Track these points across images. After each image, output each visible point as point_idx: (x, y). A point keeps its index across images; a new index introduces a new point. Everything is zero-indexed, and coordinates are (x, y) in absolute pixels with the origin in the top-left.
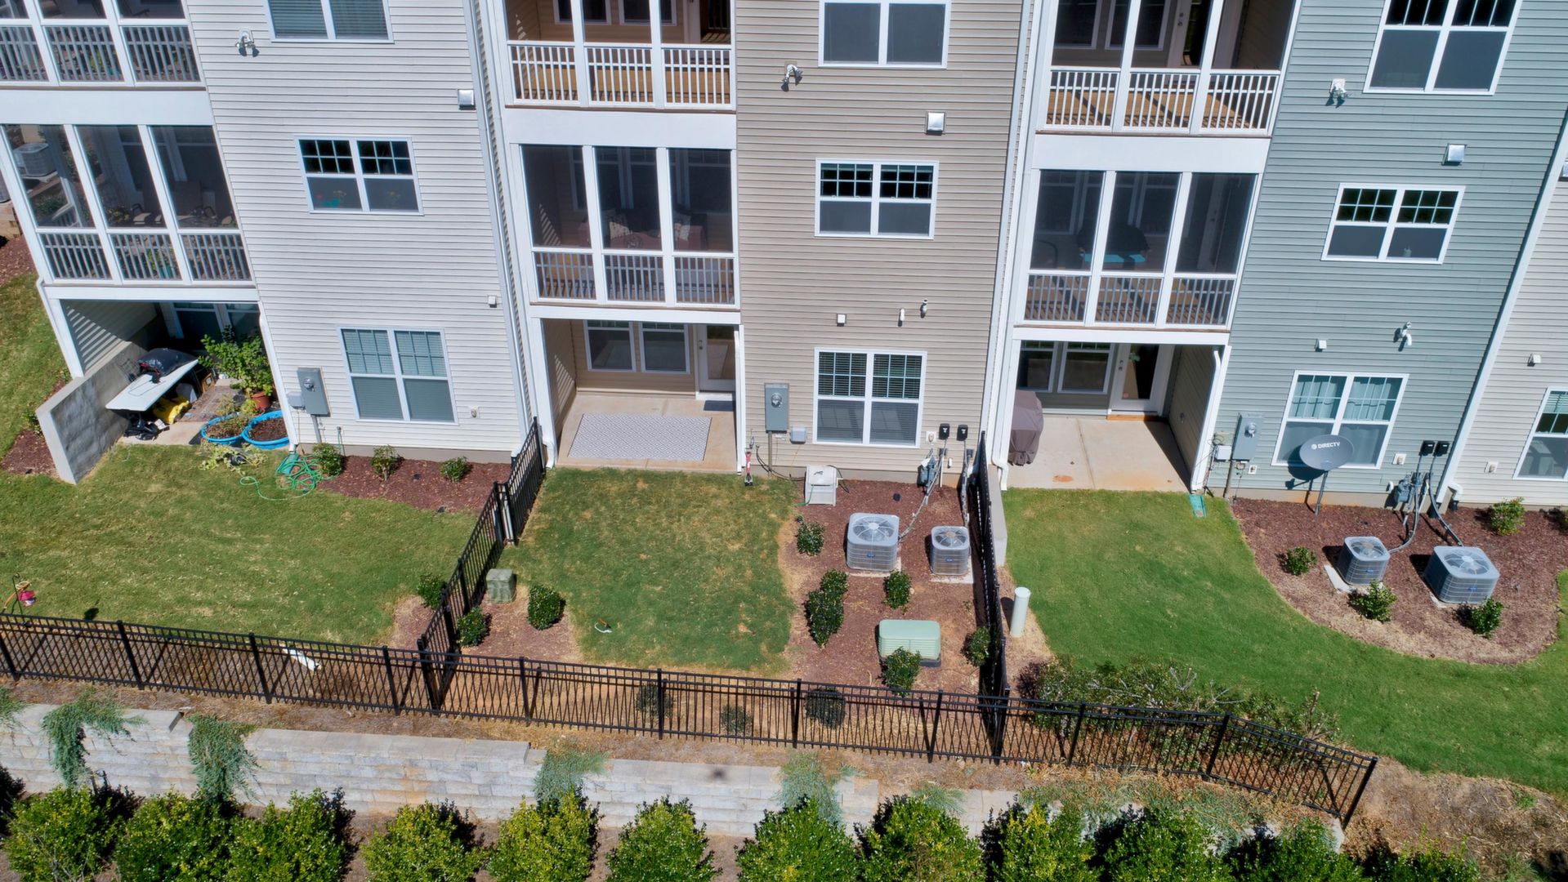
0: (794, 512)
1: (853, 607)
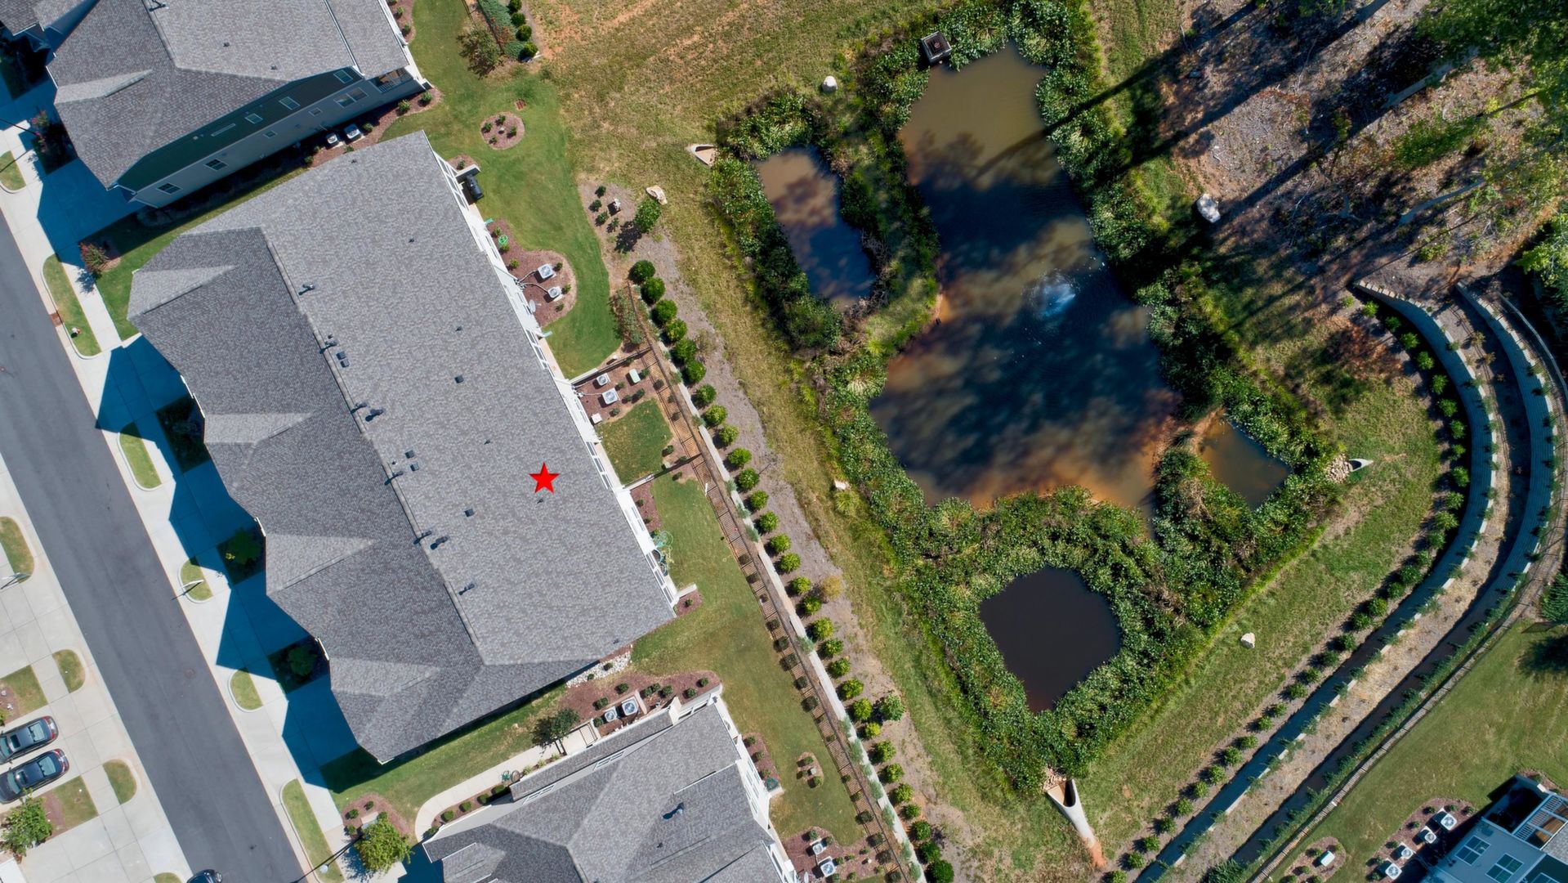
0: (606, 421)
1: (630, 392)
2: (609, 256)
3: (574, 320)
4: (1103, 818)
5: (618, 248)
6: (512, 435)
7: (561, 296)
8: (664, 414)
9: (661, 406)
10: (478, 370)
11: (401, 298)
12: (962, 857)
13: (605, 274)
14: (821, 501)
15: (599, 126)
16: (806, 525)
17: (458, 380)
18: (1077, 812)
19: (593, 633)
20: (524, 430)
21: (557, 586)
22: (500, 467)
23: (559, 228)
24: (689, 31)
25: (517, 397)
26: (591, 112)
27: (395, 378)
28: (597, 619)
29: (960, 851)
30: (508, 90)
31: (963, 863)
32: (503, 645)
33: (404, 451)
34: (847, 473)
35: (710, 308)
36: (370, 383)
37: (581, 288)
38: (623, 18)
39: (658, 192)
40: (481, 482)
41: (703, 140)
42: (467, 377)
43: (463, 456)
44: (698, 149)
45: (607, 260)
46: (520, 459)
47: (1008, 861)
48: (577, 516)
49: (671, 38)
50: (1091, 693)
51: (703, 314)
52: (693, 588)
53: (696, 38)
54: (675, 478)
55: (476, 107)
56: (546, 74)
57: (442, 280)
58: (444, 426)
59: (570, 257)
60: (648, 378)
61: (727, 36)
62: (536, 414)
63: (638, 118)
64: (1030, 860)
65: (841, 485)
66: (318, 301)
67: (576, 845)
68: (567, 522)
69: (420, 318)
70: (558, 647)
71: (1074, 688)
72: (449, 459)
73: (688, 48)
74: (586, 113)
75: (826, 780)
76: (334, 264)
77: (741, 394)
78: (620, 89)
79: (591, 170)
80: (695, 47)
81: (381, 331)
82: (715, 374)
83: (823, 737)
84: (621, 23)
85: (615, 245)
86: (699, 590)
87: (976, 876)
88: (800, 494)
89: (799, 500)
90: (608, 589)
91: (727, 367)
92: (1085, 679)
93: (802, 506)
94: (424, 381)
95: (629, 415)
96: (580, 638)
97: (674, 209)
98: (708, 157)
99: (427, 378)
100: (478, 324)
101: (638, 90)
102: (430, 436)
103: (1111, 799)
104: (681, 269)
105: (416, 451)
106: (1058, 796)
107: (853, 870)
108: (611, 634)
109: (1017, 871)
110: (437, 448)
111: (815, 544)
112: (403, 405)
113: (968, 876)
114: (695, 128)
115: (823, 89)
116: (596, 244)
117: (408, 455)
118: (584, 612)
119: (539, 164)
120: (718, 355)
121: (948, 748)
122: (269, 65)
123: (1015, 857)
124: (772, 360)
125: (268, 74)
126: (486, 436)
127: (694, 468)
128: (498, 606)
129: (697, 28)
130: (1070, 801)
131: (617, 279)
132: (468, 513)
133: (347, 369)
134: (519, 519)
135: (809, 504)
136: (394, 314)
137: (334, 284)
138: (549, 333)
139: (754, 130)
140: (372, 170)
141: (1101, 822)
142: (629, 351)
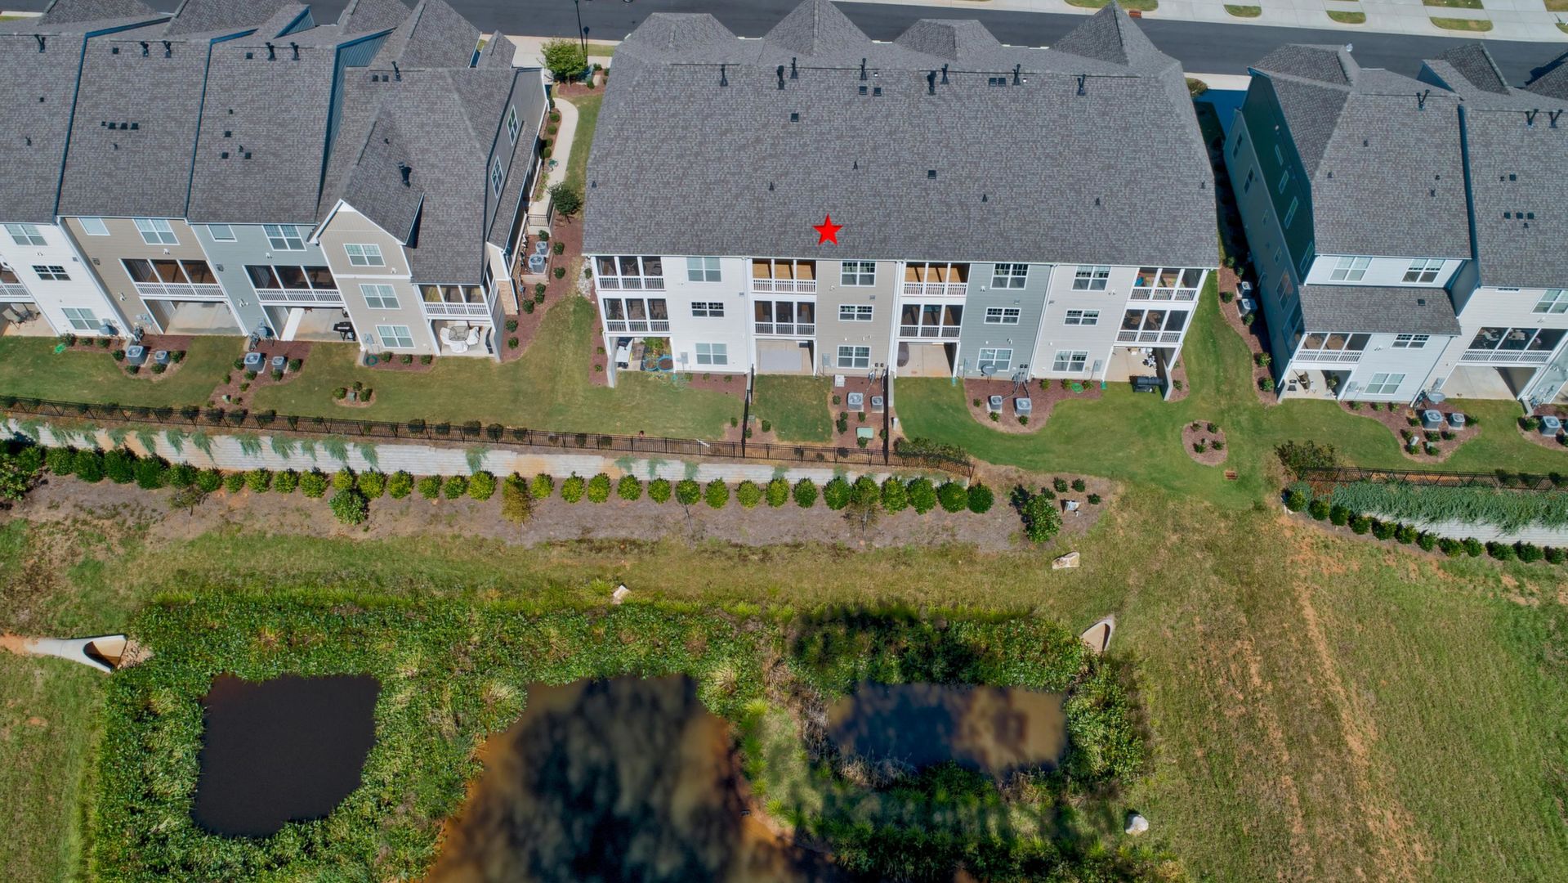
0: (832, 389)
1: (850, 422)
2: (1014, 475)
3: (957, 410)
4: (40, 677)
5: (1020, 489)
6: (852, 193)
7: (989, 410)
8: (809, 444)
9: (819, 445)
10: (934, 196)
11: (1039, 159)
12: (148, 512)
13: (993, 462)
14: (618, 569)
15: (1175, 531)
16: (602, 535)
17: (932, 174)
18: (72, 651)
19: (616, 167)
20: (851, 205)
21: (681, 156)
22: (825, 166)
23: (1069, 440)
24: (1269, 673)
25: (889, 214)
26: (1195, 530)
27: (960, 118)
28: (626, 177)
29: (155, 514)
30: (1253, 468)
31: (143, 509)
32: (655, 83)
33: (883, 88)
34: (628, 605)
35: (901, 558)
36: (964, 94)
37: (990, 433)
38: (1309, 612)
39: (1071, 562)
40: (819, 141)
41: (1116, 640)
42: (931, 183)
43: (853, 137)
44: (1107, 628)
45: (1012, 471)
46: (823, 188)
47: (101, 556)
48: (738, 208)
49: (1267, 655)
50: (179, 754)
51: (901, 545)
52: (611, 383)
53: (1257, 681)
54: (734, 423)
55: (1242, 430)
56: (1259, 508)
57: (1043, 206)
58: (890, 133)
59: (1028, 438)
60: (856, 447)
61: (1249, 720)
62: (862, 225)
63: (1172, 577)
64: (79, 578)
65: (620, 593)
66: (1065, 91)
67: (442, 77)
68: (736, 197)
69: (1010, 168)
70: (622, 129)
71: (201, 738)
72: (857, 123)
73: (1245, 667)
74: (1197, 526)
75: (333, 405)
76: (1098, 120)
77: (788, 539)
78: (1216, 572)
79: (1124, 501)
80: (1245, 677)
81: (1012, 127)
82: (824, 520)
83: (376, 424)
84: (1302, 608)
85: (1025, 488)
86: (606, 388)
87: (119, 513)
88: (640, 546)
89: (633, 543)
90: (649, 202)
91: (827, 540)
92: (198, 758)
93: (624, 542)
94: (945, 142)
95: (826, 415)
96: (618, 153)
97: (1042, 574)
98: (1093, 638)
99: (947, 146)
100: (982, 218)
101: (1208, 590)
102: (887, 117)
103: (51, 700)
104: (965, 546)
105: (878, 98)
106: (104, 644)
107: (231, 385)
108: (604, 184)
109: (81, 558)
110: (872, 118)
111: (576, 533)
112: (929, 112)
113: (126, 506)
114: (1134, 640)
115: (1131, 813)
116: (1033, 467)
117: (877, 91)
118: (641, 169)
119: (1152, 455)
120: (844, 537)
121: (263, 562)
122: (1335, 172)
123: (98, 567)
124: (810, 596)
125: (1324, 166)
126: (863, 167)
127: (734, 445)
128: (692, 95)
129: (1269, 688)
130: (91, 652)
131: (984, 472)
132: (795, 117)
133: (987, 82)
134: (764, 159)
135: (623, 552)
136: (1026, 146)
137: (1078, 111)
138: (954, 384)
139: (1107, 704)
140: (1188, 198)
141: (37, 672)
142: (896, 444)
